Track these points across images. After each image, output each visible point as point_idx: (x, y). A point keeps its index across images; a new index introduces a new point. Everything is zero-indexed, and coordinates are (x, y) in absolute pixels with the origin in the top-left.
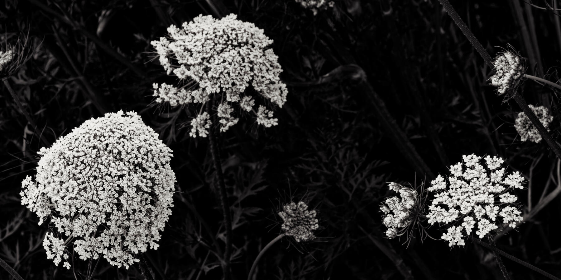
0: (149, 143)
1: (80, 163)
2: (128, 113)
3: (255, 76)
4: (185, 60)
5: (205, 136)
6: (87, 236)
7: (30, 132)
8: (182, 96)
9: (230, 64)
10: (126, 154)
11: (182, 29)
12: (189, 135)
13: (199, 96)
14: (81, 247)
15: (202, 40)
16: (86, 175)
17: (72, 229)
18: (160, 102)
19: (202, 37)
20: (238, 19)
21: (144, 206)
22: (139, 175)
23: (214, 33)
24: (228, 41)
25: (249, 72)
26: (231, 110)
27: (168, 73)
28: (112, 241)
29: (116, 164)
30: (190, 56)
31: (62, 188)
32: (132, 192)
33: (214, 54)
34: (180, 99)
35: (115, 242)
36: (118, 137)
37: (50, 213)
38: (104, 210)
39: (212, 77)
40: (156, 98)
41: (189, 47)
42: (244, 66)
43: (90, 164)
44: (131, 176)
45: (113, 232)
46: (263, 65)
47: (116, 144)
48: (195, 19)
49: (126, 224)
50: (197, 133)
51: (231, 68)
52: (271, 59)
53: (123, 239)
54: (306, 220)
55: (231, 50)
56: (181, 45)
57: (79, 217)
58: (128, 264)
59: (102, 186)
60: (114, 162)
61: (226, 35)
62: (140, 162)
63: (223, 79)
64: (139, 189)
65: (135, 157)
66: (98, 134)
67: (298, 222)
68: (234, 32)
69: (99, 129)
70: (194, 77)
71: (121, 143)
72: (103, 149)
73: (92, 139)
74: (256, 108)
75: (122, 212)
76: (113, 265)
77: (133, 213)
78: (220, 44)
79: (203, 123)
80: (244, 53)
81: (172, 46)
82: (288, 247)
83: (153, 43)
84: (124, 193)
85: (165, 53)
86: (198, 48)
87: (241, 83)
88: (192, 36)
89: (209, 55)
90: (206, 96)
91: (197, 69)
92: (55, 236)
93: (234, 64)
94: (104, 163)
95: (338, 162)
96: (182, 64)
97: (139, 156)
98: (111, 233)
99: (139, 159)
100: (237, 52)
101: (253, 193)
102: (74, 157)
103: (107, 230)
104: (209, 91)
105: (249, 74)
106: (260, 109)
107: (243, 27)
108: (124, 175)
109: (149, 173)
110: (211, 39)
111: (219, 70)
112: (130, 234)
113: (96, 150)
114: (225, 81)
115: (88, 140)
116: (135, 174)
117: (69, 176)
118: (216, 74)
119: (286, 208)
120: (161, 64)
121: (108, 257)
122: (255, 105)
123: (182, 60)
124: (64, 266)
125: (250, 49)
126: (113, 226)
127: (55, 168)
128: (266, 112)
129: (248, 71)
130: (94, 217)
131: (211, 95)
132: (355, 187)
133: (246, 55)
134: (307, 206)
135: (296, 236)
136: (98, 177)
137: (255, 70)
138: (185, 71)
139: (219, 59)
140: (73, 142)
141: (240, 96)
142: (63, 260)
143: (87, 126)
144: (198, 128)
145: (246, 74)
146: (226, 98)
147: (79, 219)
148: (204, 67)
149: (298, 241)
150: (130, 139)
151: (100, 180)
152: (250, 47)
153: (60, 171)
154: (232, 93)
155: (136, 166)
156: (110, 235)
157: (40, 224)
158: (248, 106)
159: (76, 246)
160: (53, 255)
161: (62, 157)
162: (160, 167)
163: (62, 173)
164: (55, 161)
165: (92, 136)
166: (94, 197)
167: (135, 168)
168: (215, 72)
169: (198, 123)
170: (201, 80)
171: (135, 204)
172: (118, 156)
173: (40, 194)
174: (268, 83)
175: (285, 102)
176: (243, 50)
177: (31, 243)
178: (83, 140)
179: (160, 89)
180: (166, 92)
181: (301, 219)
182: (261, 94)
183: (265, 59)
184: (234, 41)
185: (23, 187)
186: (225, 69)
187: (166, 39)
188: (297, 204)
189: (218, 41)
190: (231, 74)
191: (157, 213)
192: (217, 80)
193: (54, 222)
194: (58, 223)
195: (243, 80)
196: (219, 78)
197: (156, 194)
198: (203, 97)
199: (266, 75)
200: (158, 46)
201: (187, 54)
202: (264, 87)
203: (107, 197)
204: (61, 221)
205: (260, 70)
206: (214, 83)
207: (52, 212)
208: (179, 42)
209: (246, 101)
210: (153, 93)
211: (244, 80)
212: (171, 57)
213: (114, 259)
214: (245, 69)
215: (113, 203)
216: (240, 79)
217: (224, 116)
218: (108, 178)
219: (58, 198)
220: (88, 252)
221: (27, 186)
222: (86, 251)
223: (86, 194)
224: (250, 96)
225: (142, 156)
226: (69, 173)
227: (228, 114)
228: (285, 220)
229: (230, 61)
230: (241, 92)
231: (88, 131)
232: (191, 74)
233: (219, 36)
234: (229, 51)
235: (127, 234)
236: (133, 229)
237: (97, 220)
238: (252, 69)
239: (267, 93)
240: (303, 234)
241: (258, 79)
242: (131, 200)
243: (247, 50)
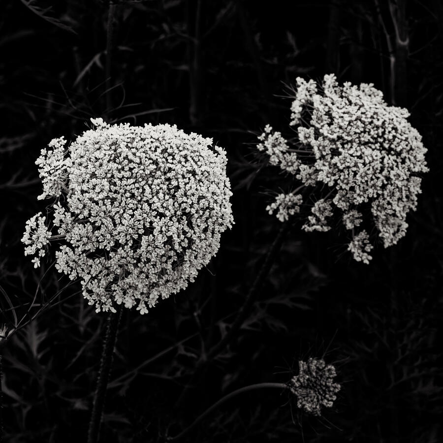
0: (216, 199)
1: (128, 169)
2: (216, 148)
3: (381, 196)
4: (319, 124)
5: (282, 219)
6: (80, 249)
7: (99, 63)
8: (289, 161)
9: (364, 164)
10: (183, 194)
11: (340, 86)
12: (266, 207)
13: (306, 174)
14: (64, 256)
15: (353, 116)
16: (125, 187)
17: (69, 230)
18: (261, 150)
19: (356, 114)
20: (409, 120)
21: (162, 263)
22: (181, 227)
23: (372, 117)
24: (380, 137)
25: (379, 188)
26: (329, 214)
27: (292, 124)
28: (101, 273)
29: (166, 198)
30: (327, 124)
31: (90, 180)
32: (161, 239)
33: (355, 142)
34: (283, 161)
35: (104, 277)
36: (188, 169)
37: (58, 196)
38: (117, 238)
39: (335, 164)
40: (259, 141)
41: (334, 114)
42: (378, 178)
43: (138, 177)
44: (172, 222)
45: (109, 265)
46: (399, 191)
47: (180, 176)
48: (363, 85)
49: (129, 267)
50: (276, 211)
51: (362, 169)
52: (412, 190)
53: (116, 280)
54: (324, 388)
55: (377, 150)
56: (326, 105)
57: (86, 225)
58: (101, 308)
59: (133, 211)
60: (164, 193)
61: (383, 130)
62: (191, 214)
63: (345, 175)
64: (170, 241)
65: (190, 205)
66: (170, 151)
67: (313, 385)
68: (393, 132)
69: (174, 146)
70: (316, 149)
71: (186, 178)
72: (162, 171)
73: (159, 150)
74: (357, 230)
75: (134, 253)
76: (85, 298)
77: (145, 263)
78: (369, 135)
79: (290, 205)
80: (388, 163)
81: (316, 99)
82: (283, 406)
83: (299, 80)
84: (151, 235)
85: (303, 101)
86: (343, 122)
87: (361, 193)
88: (346, 104)
89: (349, 138)
90: (314, 179)
91: (325, 145)
92: (46, 223)
93: (368, 168)
94: (153, 186)
95: (405, 342)
96: (313, 126)
97: (196, 206)
98: (107, 266)
99: (193, 209)
100: (381, 156)
101: (290, 304)
102: (126, 158)
103: (105, 259)
104: (321, 177)
105: (377, 189)
106: (361, 234)
107: (407, 134)
108: (165, 216)
109: (193, 231)
110: (363, 122)
111: (348, 162)
112: (127, 280)
113: (155, 167)
114: (346, 179)
115: (153, 149)
116: (177, 223)
117: (106, 173)
118: (342, 164)
119: (312, 362)
120: (291, 109)
121: (86, 285)
122: (358, 227)
123: (317, 122)
124: (33, 261)
125: (397, 163)
126: (114, 260)
127: (98, 154)
128: (366, 241)
129: (378, 186)
130: (101, 236)
131: (320, 183)
132: (405, 378)
133: (388, 167)
134: (335, 375)
135: (301, 399)
136: (136, 197)
137: (386, 190)
138: (311, 136)
139: (357, 151)
140: (136, 140)
141: (349, 206)
142: (36, 254)
143: (164, 132)
144: (281, 207)
145: (373, 188)
146: (334, 197)
147: (85, 227)
148: (334, 147)
149: (300, 406)
150: (199, 180)
151: (136, 202)
152: (399, 160)
153: (100, 161)
154: (344, 196)
155: (184, 214)
156: (105, 266)
157: (40, 198)
158: (350, 222)
159: (61, 251)
160: (30, 242)
161: (113, 147)
162: (209, 232)
163: (101, 165)
164: (103, 146)
165: (162, 148)
166: (116, 215)
167: (182, 216)
168: (342, 161)
169: (284, 201)
170: (320, 159)
171: (155, 255)
172: (173, 190)
173: (62, 169)
174: (391, 213)
175: (394, 244)
176: (389, 159)
177: (15, 177)
178: (149, 146)
179: (270, 136)
180: (274, 144)
181: (319, 383)
182: (375, 219)
183: (405, 185)
184: (387, 142)
185: (50, 145)
186: (354, 166)
187: (315, 85)
188: (327, 364)
189: (369, 129)
190: (358, 177)
191: (171, 279)
192: (338, 172)
193: (56, 209)
194: (59, 213)
195: (365, 192)
196: (342, 171)
197: (184, 258)
198: (310, 178)
199: (394, 203)
200: (302, 86)
201: (326, 119)
202: (382, 215)
203: (130, 226)
204: (64, 214)
205: (391, 193)
206: (333, 173)
207: (61, 196)
208: (328, 101)
209: (353, 216)
210: (260, 135)
211: (367, 192)
212: (307, 110)
213: (90, 292)
214: (376, 181)
215: (131, 237)
216: (363, 188)
217: (318, 214)
218: (146, 206)
219: (78, 188)
220: (68, 266)
221: (55, 148)
222: (67, 263)
223: (110, 206)
224: (360, 213)
225: (198, 209)
226: (109, 170)
227: (323, 215)
228: (301, 373)
229: (367, 162)
230: (354, 203)
231: (161, 139)
232: (314, 145)
233: (375, 125)
234: (373, 150)
235: (123, 279)
236: (133, 278)
237: (102, 242)
238: (384, 187)
239: (382, 223)
240: (309, 402)
241: (382, 202)
242: (154, 247)
243: (394, 162)
